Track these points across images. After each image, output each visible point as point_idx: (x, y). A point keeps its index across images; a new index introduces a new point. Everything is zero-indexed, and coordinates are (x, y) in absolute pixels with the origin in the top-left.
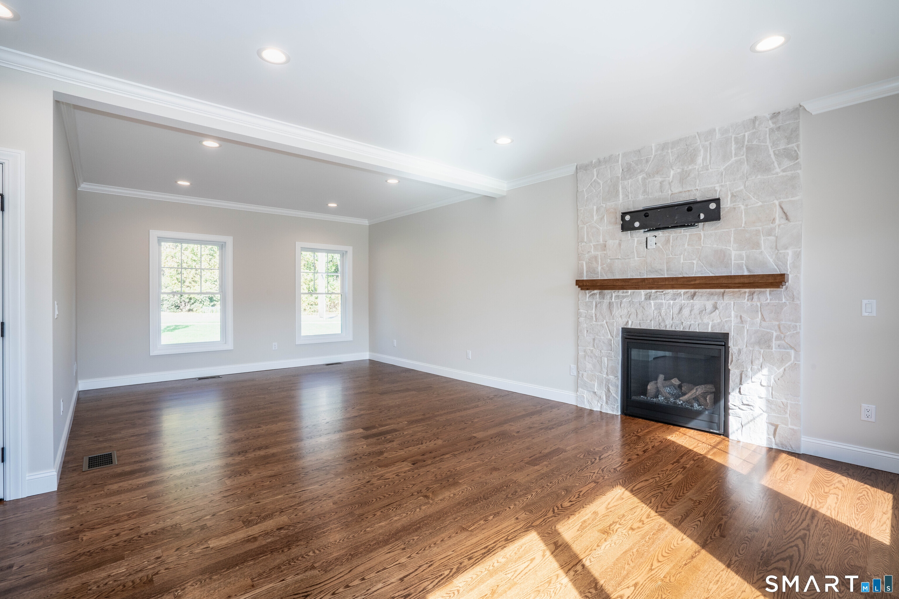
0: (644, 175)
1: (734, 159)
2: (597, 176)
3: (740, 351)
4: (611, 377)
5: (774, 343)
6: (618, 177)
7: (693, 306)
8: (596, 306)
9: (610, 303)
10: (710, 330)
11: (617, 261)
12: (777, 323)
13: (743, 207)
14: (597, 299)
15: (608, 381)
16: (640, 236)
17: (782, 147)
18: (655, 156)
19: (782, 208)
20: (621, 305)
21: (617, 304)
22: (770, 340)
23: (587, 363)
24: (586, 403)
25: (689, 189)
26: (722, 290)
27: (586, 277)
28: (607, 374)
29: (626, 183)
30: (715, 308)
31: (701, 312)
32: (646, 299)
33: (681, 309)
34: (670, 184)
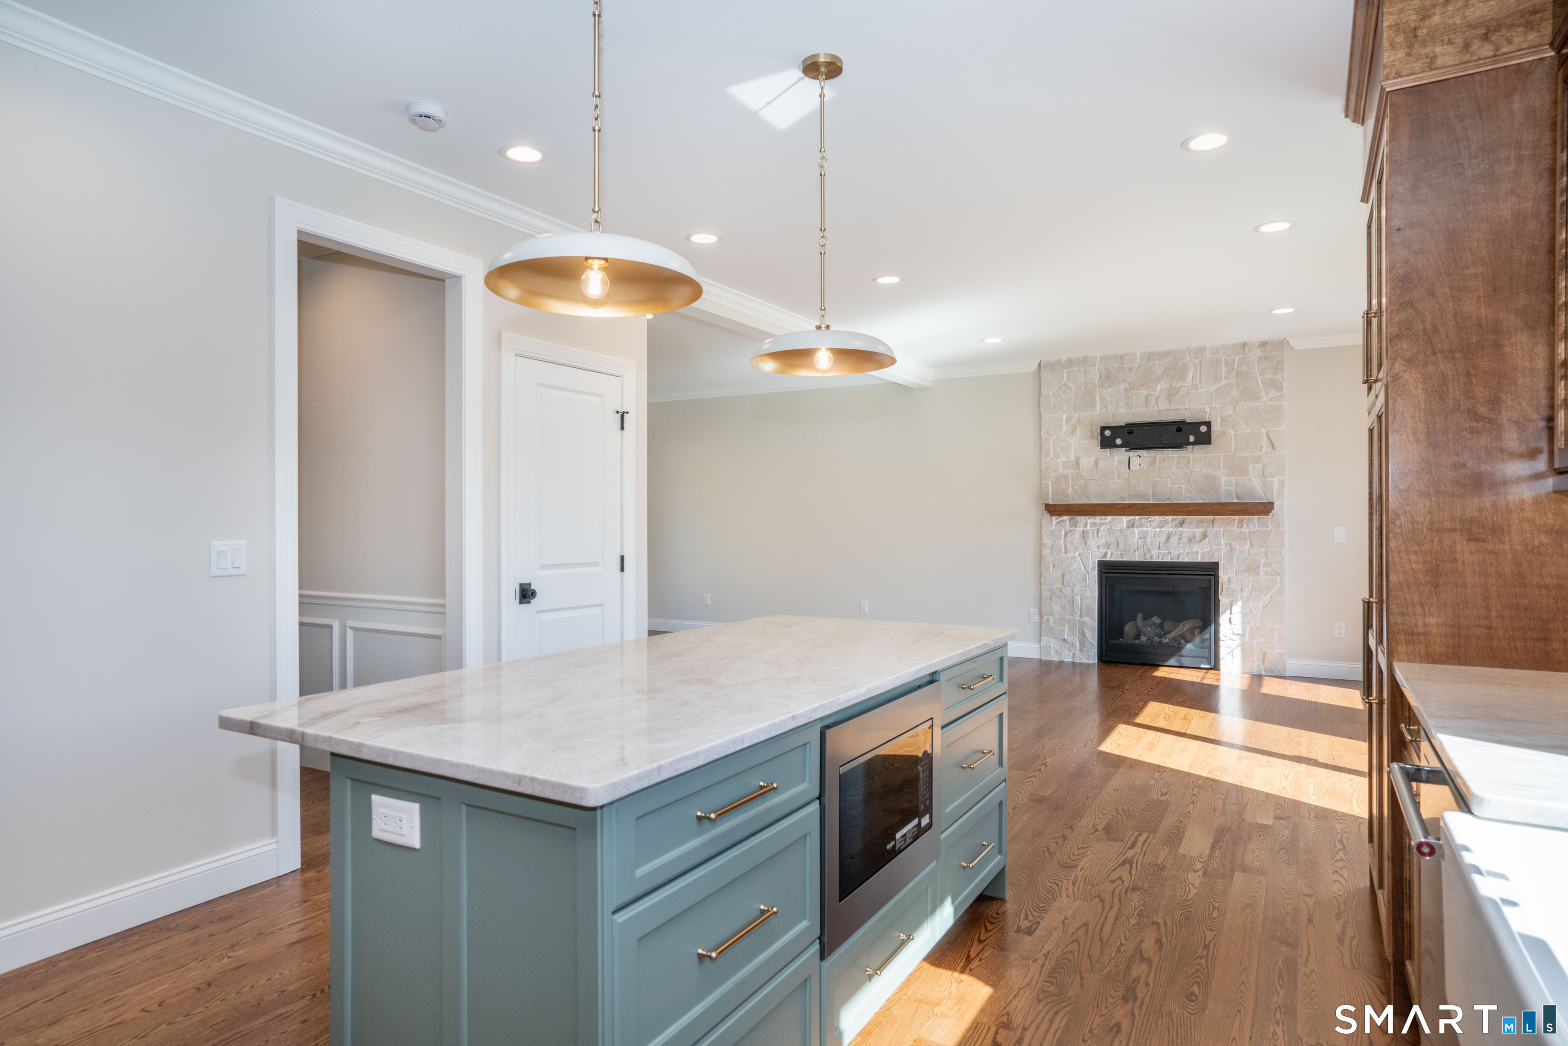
0: (1127, 385)
1: (1224, 382)
2: (1068, 379)
3: (1230, 580)
4: (1086, 619)
5: (1262, 570)
6: (1094, 384)
7: (1181, 534)
8: (1066, 535)
9: (1083, 531)
10: (1199, 560)
11: (1092, 482)
12: (1264, 550)
13: (1232, 432)
14: (1066, 526)
15: (1082, 624)
16: (1120, 456)
17: (1269, 376)
18: (1140, 365)
19: (1269, 437)
20: (1098, 534)
21: (1093, 533)
22: (1259, 567)
23: (1054, 605)
24: (1053, 653)
25: (1177, 407)
26: (1212, 517)
27: (1052, 500)
28: (1081, 616)
29: (1104, 391)
30: (1205, 536)
31: (1190, 540)
32: (1128, 527)
33: (1168, 538)
34: (1157, 399)
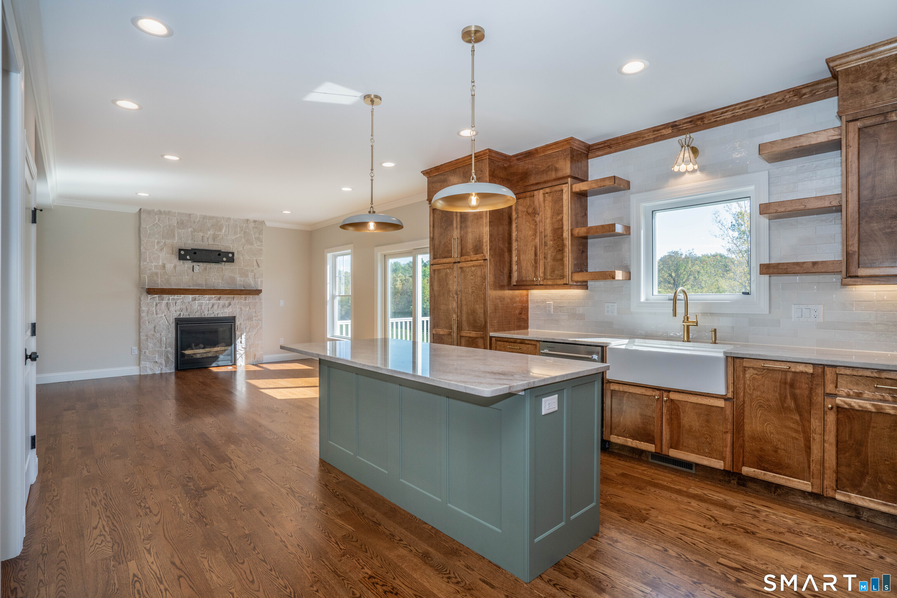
0: (192, 230)
1: (239, 235)
2: (159, 221)
3: (241, 324)
4: (169, 349)
5: (254, 319)
6: (174, 226)
7: (219, 304)
8: (156, 305)
9: (167, 303)
10: (227, 316)
11: (172, 277)
12: (254, 310)
13: (242, 258)
14: (156, 300)
15: (167, 352)
16: (188, 264)
17: (257, 236)
18: (199, 221)
19: (257, 262)
20: (176, 304)
21: (173, 304)
22: (252, 318)
23: (149, 343)
24: (148, 370)
25: (217, 244)
26: (233, 296)
27: (148, 286)
28: (166, 348)
29: (180, 231)
30: (230, 304)
31: (223, 307)
32: (192, 300)
33: (213, 306)
34: (208, 238)
